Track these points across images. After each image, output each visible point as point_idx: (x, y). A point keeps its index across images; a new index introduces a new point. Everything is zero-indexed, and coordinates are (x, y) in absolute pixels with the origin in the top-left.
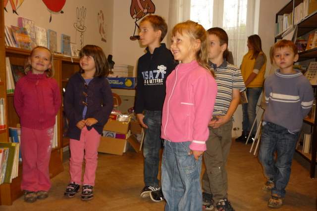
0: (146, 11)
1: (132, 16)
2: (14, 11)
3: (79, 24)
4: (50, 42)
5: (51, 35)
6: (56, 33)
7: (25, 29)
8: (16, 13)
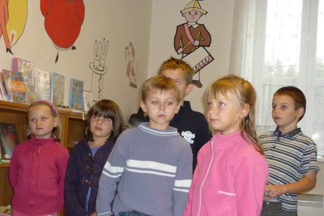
0: (197, 43)
1: (177, 51)
2: (8, 50)
3: (97, 64)
4: (55, 90)
5: (56, 81)
6: (63, 77)
7: (20, 74)
8: (11, 52)
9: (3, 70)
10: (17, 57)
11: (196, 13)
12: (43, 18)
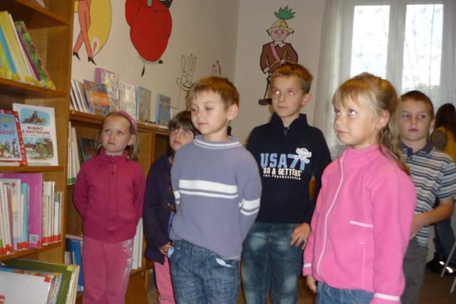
1: (263, 70)
2: (90, 59)
3: (184, 80)
4: (141, 105)
5: (143, 95)
6: (150, 92)
7: (103, 86)
8: (93, 61)
9: (85, 81)
10: (100, 67)
11: (283, 32)
12: (128, 28)
